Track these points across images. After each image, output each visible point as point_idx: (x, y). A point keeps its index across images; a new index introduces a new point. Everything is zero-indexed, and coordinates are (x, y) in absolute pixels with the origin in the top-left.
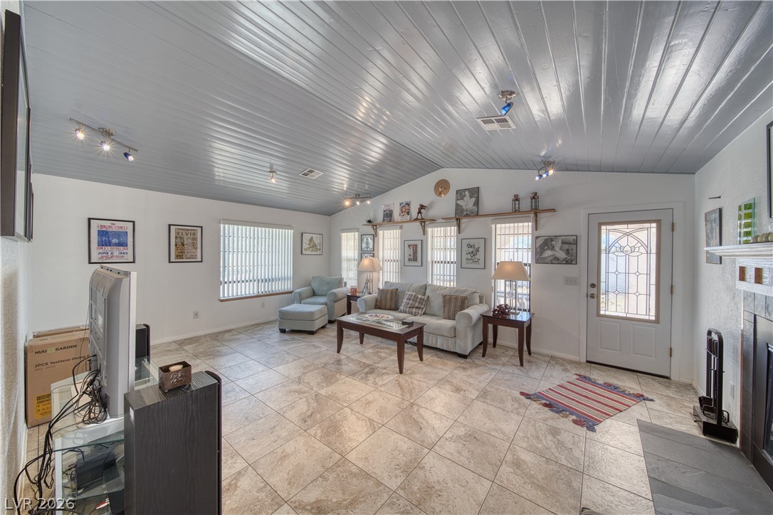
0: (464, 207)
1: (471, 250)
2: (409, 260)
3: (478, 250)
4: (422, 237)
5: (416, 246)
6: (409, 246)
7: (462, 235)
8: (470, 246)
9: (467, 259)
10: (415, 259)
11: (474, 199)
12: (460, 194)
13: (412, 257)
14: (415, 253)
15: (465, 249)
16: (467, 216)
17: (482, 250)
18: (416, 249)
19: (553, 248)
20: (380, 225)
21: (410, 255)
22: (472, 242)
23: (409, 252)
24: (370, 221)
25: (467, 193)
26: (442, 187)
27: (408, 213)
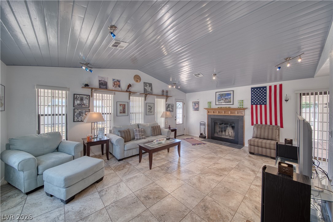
0: (147, 90)
1: (149, 108)
2: (121, 113)
3: (152, 108)
4: (128, 100)
5: (125, 105)
6: (120, 105)
7: (146, 102)
8: (149, 106)
9: (148, 111)
10: (124, 112)
11: (150, 88)
12: (145, 84)
13: (122, 111)
14: (124, 108)
15: (148, 107)
16: (149, 94)
17: (153, 108)
18: (125, 107)
19: (169, 108)
20: (96, 89)
21: (121, 110)
22: (150, 105)
23: (120, 108)
24: (87, 85)
25: (148, 84)
26: (137, 78)
27: (119, 86)
